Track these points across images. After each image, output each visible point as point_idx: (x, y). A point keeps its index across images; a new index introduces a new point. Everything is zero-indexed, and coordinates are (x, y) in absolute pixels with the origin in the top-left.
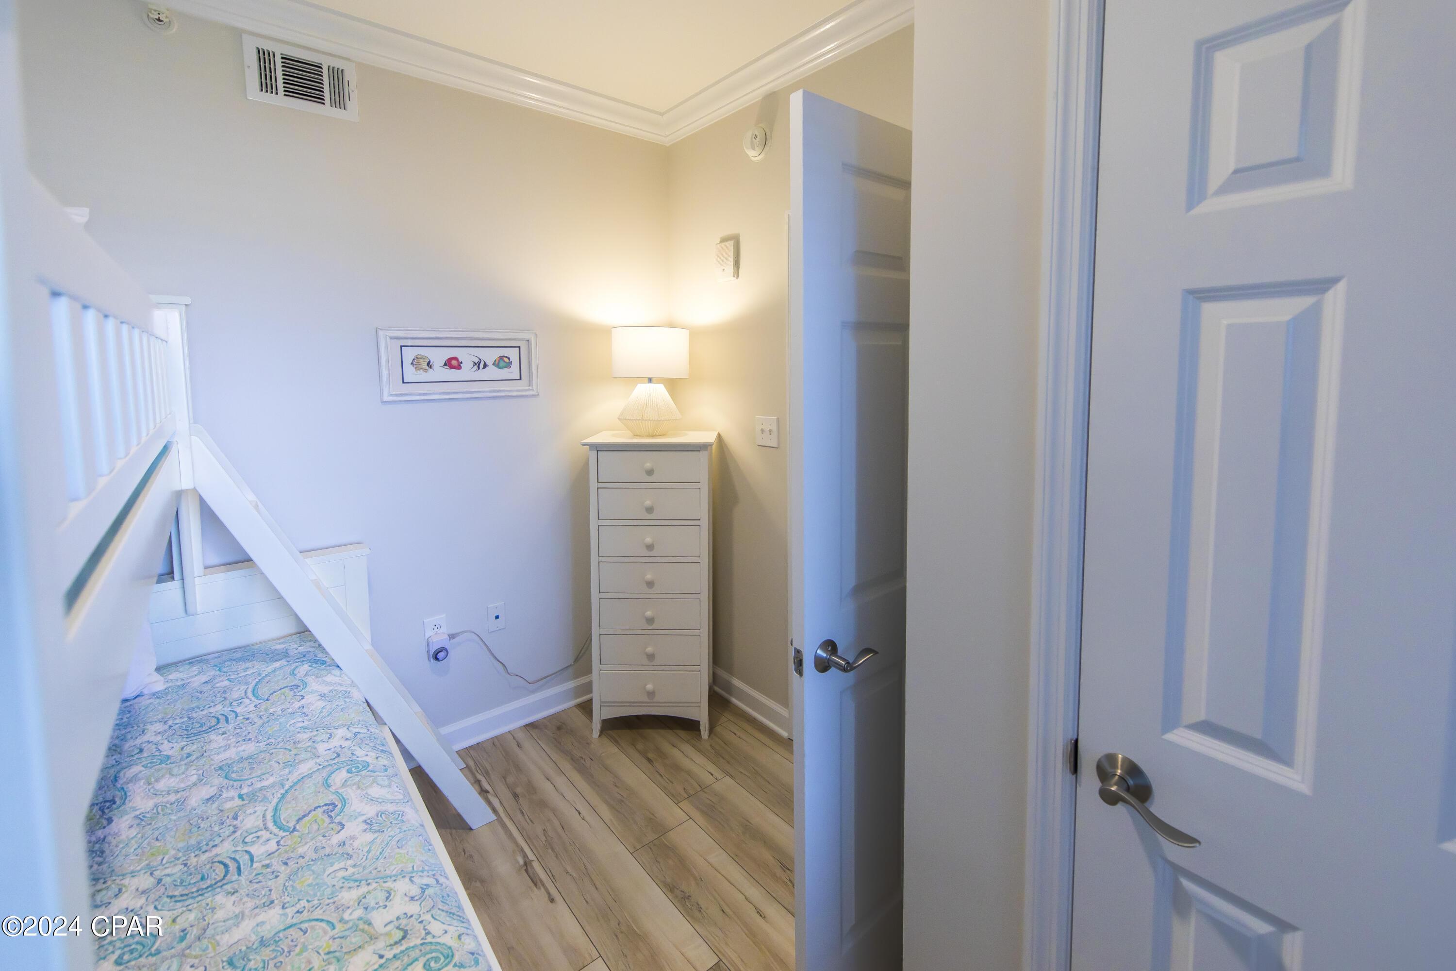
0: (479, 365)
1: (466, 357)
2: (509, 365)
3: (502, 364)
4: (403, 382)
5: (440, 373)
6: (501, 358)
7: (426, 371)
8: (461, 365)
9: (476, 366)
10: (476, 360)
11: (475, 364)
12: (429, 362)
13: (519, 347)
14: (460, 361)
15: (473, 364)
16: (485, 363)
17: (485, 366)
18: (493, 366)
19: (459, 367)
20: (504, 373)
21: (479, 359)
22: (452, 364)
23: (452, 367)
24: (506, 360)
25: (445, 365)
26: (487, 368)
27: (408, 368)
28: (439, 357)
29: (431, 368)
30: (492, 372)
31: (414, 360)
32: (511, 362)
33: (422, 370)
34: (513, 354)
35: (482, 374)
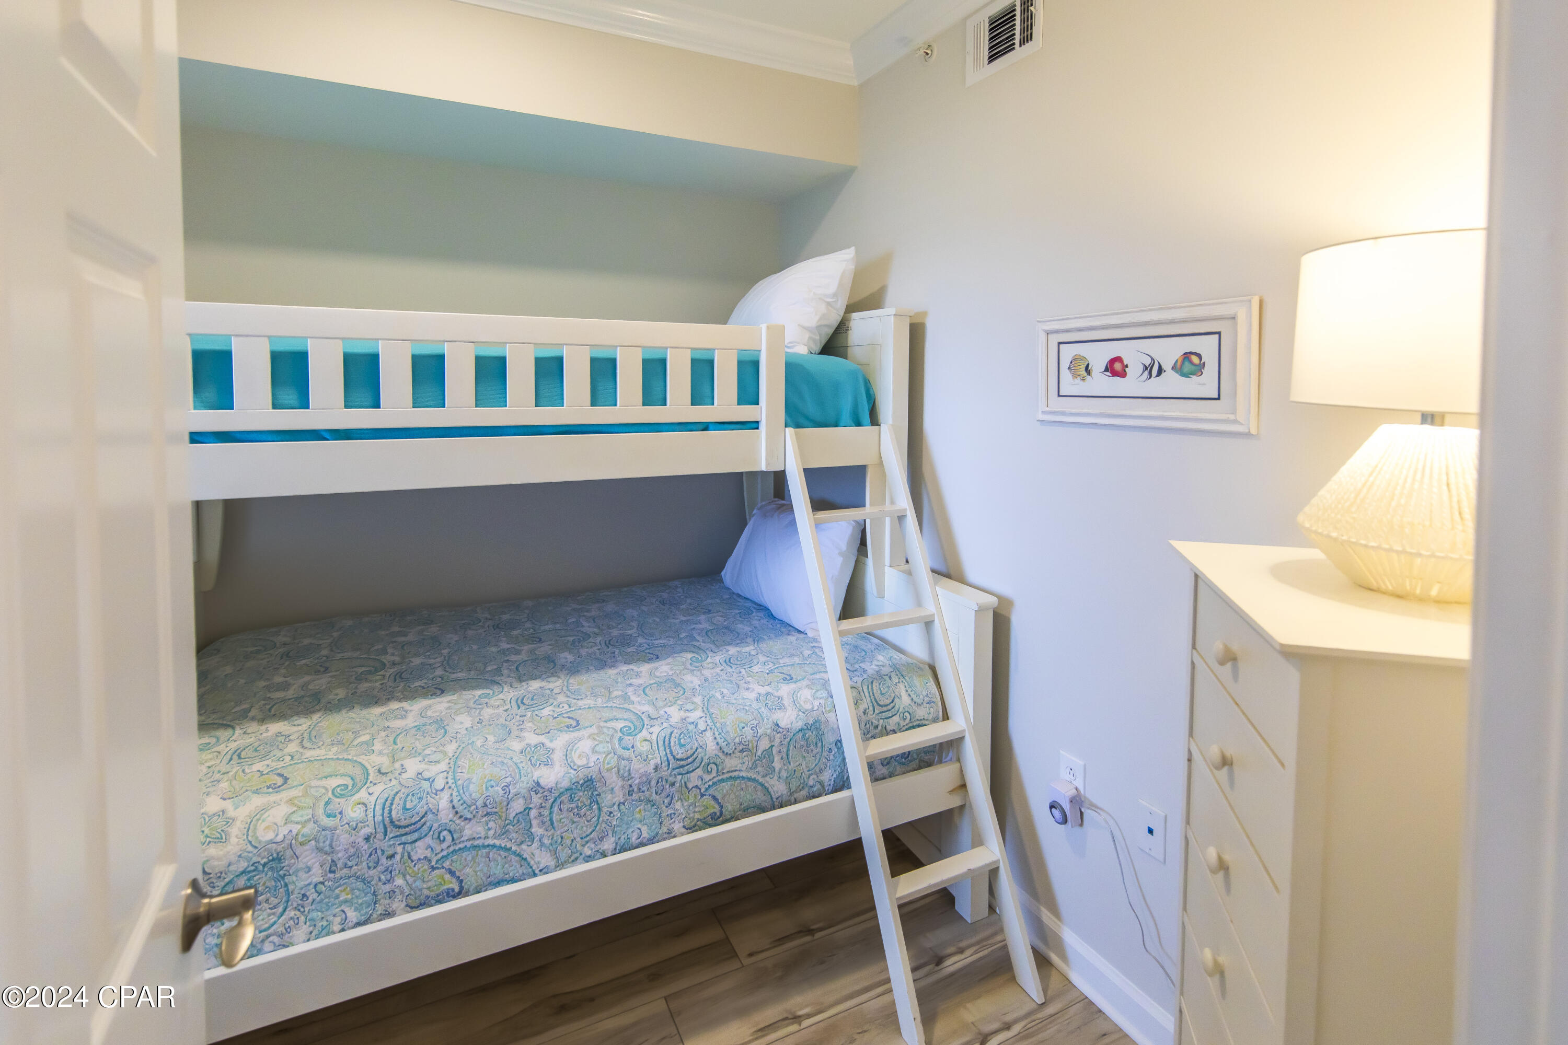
0: (1153, 369)
1: (1133, 354)
2: (1199, 369)
3: (1187, 367)
4: (1059, 396)
5: (1101, 382)
6: (1187, 356)
7: (1083, 379)
8: (1127, 369)
9: (1146, 372)
10: (1148, 362)
11: (1146, 368)
12: (1088, 365)
13: (1219, 333)
14: (1125, 364)
15: (1142, 367)
16: (1160, 366)
17: (1160, 371)
18: (1173, 372)
19: (1122, 374)
20: (1191, 387)
21: (1152, 359)
22: (1115, 368)
23: (1115, 373)
24: (1195, 359)
25: (1106, 370)
26: (1163, 374)
27: (1066, 375)
28: (1099, 356)
29: (1089, 375)
30: (1172, 383)
31: (1071, 363)
32: (1204, 363)
33: (1079, 378)
34: (1206, 347)
35: (1156, 386)
